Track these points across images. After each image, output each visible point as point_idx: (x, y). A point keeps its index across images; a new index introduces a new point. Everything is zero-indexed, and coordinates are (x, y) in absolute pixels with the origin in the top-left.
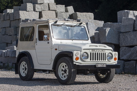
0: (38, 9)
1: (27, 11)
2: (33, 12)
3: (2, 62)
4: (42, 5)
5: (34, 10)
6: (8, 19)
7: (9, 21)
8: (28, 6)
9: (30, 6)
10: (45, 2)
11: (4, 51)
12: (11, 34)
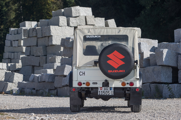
0: (73, 23)
1: (59, 26)
2: (67, 27)
3: (34, 89)
4: (77, 18)
5: (68, 25)
6: (35, 35)
7: (36, 38)
8: (60, 20)
9: (63, 20)
10: (82, 15)
11: (38, 75)
12: (39, 54)
